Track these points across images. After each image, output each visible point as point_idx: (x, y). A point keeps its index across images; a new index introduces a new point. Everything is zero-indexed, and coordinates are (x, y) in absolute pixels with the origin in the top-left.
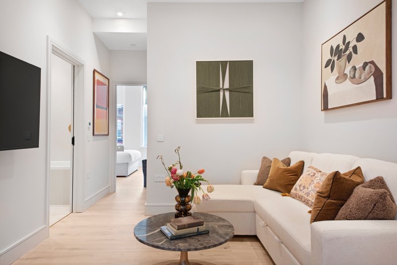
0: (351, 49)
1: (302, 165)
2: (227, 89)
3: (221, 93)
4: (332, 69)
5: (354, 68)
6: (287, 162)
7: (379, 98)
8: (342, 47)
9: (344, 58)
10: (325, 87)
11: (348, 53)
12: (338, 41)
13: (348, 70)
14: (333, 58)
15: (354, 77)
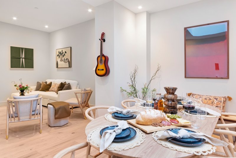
0: (63, 54)
1: (51, 83)
2: (23, 58)
3: (21, 59)
4: (59, 57)
5: (64, 59)
6: (46, 82)
7: (69, 67)
8: (61, 53)
9: (62, 56)
10: (57, 61)
11: (63, 55)
12: (60, 51)
13: (63, 59)
14: (59, 54)
15: (64, 61)
